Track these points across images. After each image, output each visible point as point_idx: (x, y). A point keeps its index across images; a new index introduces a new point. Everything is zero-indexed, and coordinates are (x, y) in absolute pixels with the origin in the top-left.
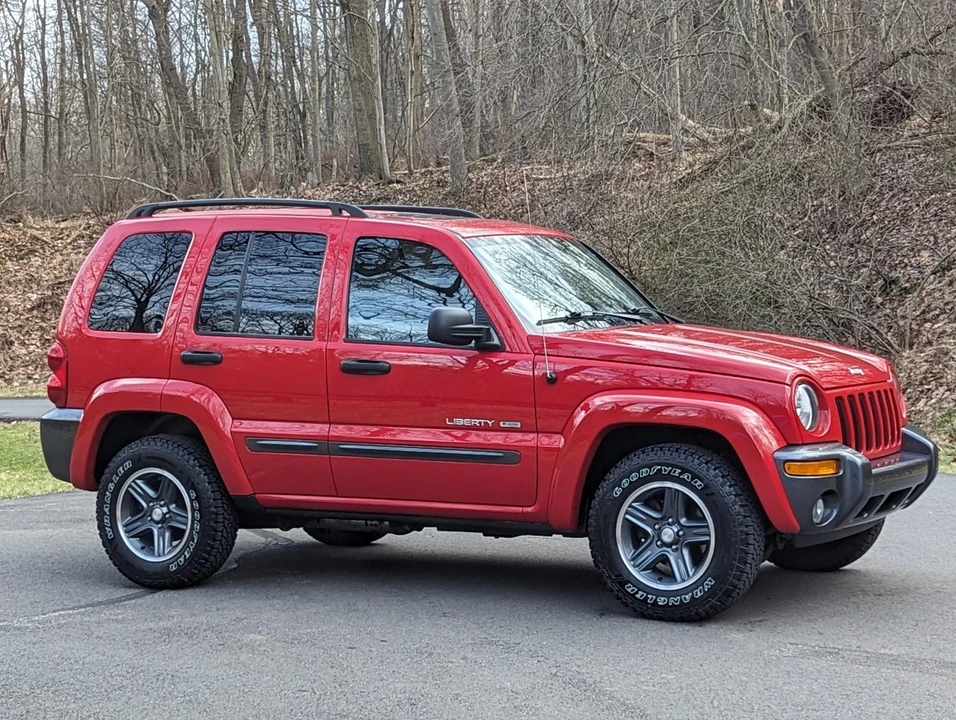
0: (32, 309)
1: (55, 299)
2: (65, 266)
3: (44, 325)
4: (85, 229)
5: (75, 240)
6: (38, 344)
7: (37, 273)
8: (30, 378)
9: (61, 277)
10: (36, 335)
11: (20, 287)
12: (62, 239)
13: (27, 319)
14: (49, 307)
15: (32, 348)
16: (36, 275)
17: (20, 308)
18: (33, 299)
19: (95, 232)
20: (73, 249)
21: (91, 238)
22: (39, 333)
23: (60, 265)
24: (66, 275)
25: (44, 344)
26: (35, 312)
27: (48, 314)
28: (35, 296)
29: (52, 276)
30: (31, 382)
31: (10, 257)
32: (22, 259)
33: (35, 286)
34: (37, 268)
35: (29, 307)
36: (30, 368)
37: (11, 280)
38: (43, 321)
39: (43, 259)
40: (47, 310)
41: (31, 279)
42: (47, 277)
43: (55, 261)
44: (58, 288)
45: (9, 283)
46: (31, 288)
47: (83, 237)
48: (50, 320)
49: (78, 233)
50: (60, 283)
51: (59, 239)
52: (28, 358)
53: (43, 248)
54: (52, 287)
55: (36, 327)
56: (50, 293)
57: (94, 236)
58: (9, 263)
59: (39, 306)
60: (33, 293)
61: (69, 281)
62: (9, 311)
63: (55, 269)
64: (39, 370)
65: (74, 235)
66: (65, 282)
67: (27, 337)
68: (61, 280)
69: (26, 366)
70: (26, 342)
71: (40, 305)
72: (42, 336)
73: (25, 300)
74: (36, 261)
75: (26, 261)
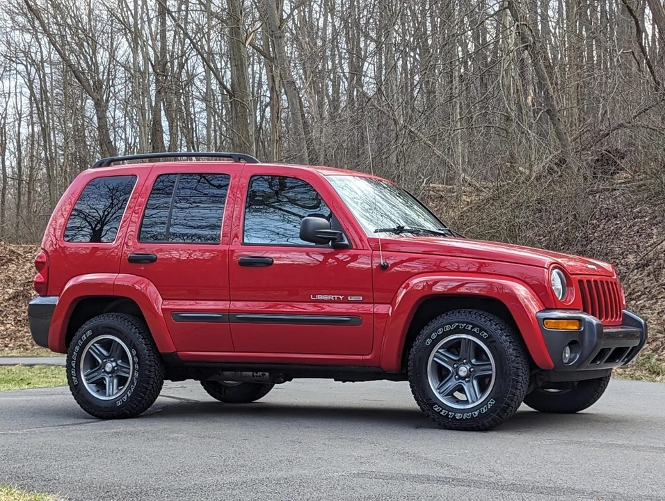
0: (9, 299)
1: (25, 293)
3: (17, 310)
6: (13, 323)
7: (13, 275)
8: (6, 346)
9: (30, 278)
10: (11, 317)
11: (1, 284)
12: (31, 252)
13: (6, 306)
14: (21, 298)
15: (8, 326)
16: (12, 277)
17: (1, 299)
18: (10, 293)
22: (14, 316)
23: (30, 270)
25: (16, 324)
26: (11, 302)
27: (20, 303)
28: (12, 290)
29: (24, 277)
30: (7, 349)
32: (3, 265)
33: (11, 284)
34: (13, 272)
35: (6, 298)
36: (7, 339)
38: (17, 308)
39: (17, 265)
40: (19, 301)
41: (9, 279)
42: (20, 278)
43: (26, 267)
44: (28, 285)
46: (9, 285)
48: (21, 307)
50: (29, 282)
51: (29, 253)
52: (5, 333)
53: (17, 258)
54: (24, 285)
55: (11, 312)
56: (22, 289)
60: (10, 288)
63: (26, 272)
64: (13, 341)
67: (5, 318)
68: (30, 280)
69: (4, 338)
70: (5, 322)
71: (15, 297)
72: (15, 318)
73: (4, 293)
74: (12, 267)
75: (5, 267)
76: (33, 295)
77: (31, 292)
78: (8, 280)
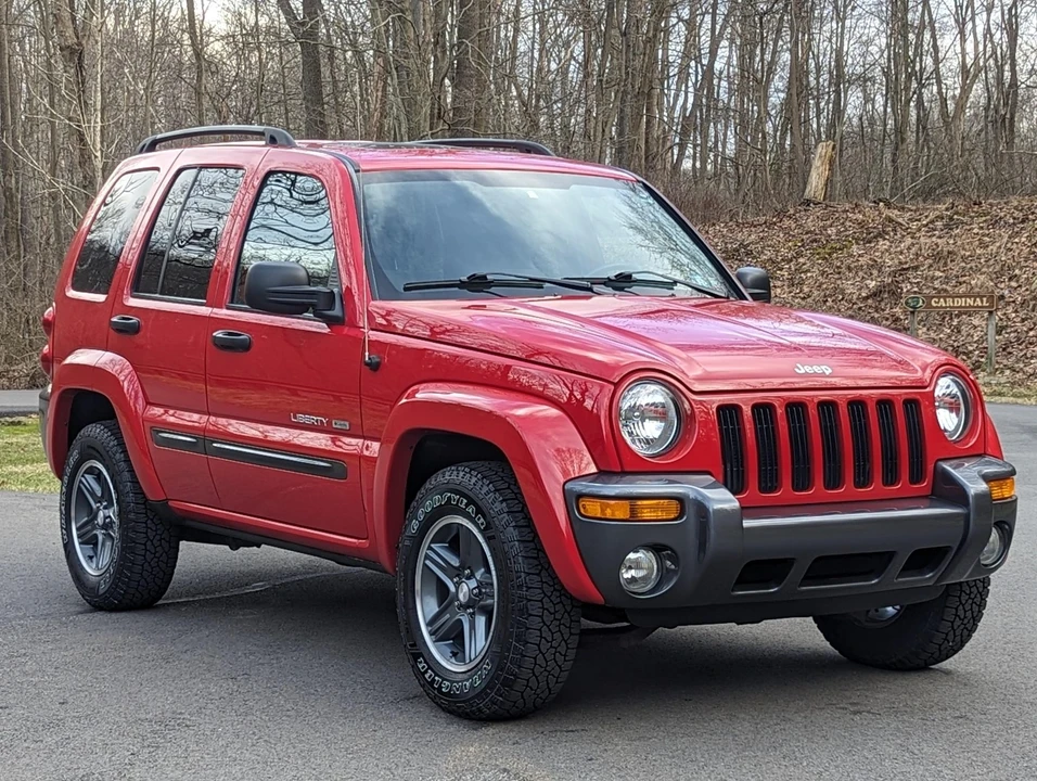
0: (867, 298)
1: (893, 287)
2: (913, 250)
3: (876, 315)
4: (947, 209)
5: (932, 222)
7: (881, 257)
9: (906, 263)
11: (860, 274)
12: (919, 220)
13: (860, 309)
14: (886, 296)
16: (879, 261)
17: (855, 297)
18: (871, 286)
19: (957, 213)
20: (928, 232)
21: (951, 219)
23: (909, 248)
24: (911, 260)
26: (870, 301)
27: (883, 304)
28: (874, 283)
29: (896, 261)
31: (857, 240)
32: (870, 242)
33: (875, 272)
34: (883, 253)
35: (864, 295)
37: (852, 266)
38: (876, 311)
39: (892, 242)
40: (882, 300)
41: (875, 265)
42: (890, 262)
43: (903, 245)
44: (900, 275)
45: (849, 269)
46: (871, 274)
47: (943, 218)
48: (883, 310)
49: (937, 213)
50: (903, 269)
51: (915, 220)
53: (895, 230)
54: (894, 274)
56: (890, 280)
57: (955, 217)
58: (855, 247)
59: (875, 294)
60: (872, 280)
61: (913, 268)
62: (843, 299)
63: (901, 253)
65: (932, 216)
66: (907, 269)
68: (904, 266)
73: (862, 287)
74: (883, 244)
75: (873, 245)
76: (905, 290)
77: (903, 285)
78: (872, 266)
